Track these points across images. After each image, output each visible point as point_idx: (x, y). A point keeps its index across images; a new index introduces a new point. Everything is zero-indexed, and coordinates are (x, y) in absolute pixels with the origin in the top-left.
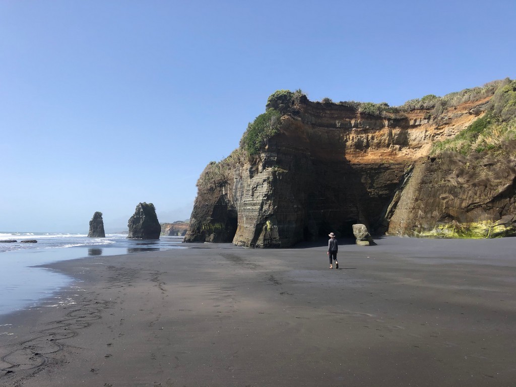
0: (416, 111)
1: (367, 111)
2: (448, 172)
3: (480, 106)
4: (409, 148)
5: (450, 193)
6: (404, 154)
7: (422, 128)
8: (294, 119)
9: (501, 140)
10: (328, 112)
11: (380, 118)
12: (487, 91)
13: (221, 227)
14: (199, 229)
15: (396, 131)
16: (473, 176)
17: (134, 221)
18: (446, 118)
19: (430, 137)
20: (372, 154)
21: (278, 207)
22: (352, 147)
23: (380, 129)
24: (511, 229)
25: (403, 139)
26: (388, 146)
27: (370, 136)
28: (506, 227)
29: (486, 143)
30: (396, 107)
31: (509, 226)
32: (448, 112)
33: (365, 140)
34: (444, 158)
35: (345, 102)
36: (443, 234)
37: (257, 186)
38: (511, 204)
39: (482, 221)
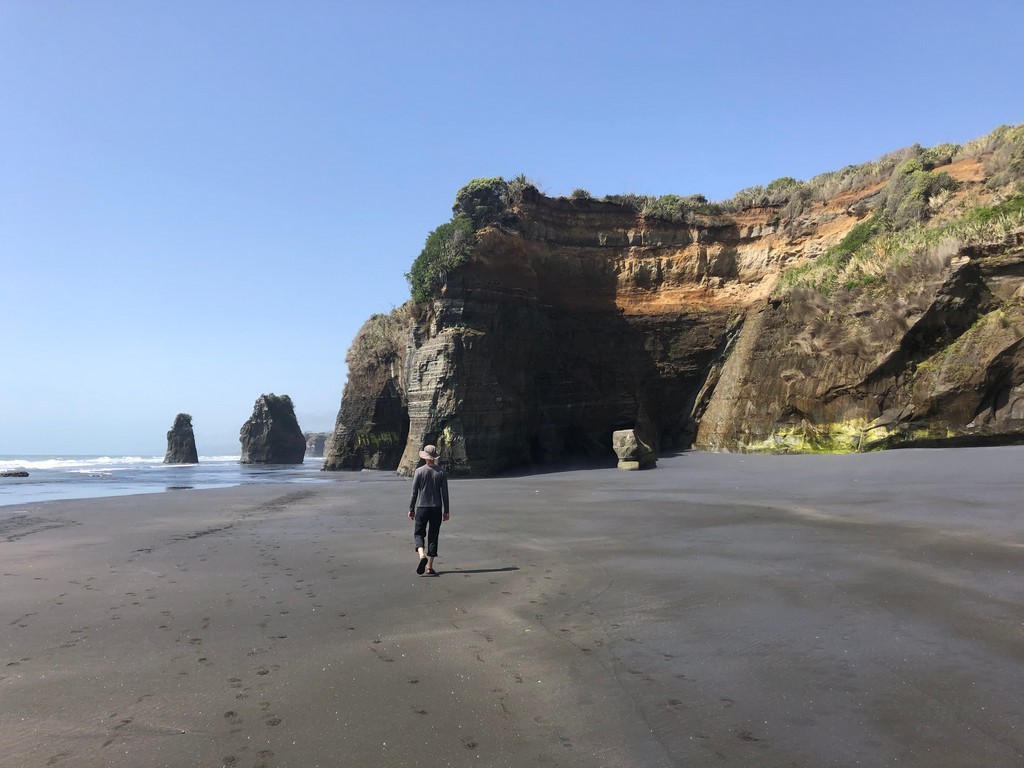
0: (753, 211)
1: (659, 212)
2: (799, 328)
3: (866, 200)
4: (739, 283)
5: (799, 368)
6: (728, 295)
7: (763, 244)
8: (505, 233)
9: (885, 265)
10: (583, 217)
11: (682, 225)
12: (883, 171)
13: (393, 439)
14: (351, 444)
15: (714, 250)
16: (836, 334)
17: (251, 431)
18: (808, 223)
19: (777, 261)
20: (666, 296)
21: (465, 401)
22: (630, 283)
23: (684, 247)
24: (898, 435)
25: (727, 265)
26: (698, 279)
27: (664, 260)
28: (888, 431)
29: (861, 272)
30: (718, 203)
31: (894, 428)
32: (811, 211)
33: (655, 269)
34: (794, 301)
35: (617, 197)
36: (786, 446)
37: (428, 362)
38: (898, 387)
39: (849, 420)
